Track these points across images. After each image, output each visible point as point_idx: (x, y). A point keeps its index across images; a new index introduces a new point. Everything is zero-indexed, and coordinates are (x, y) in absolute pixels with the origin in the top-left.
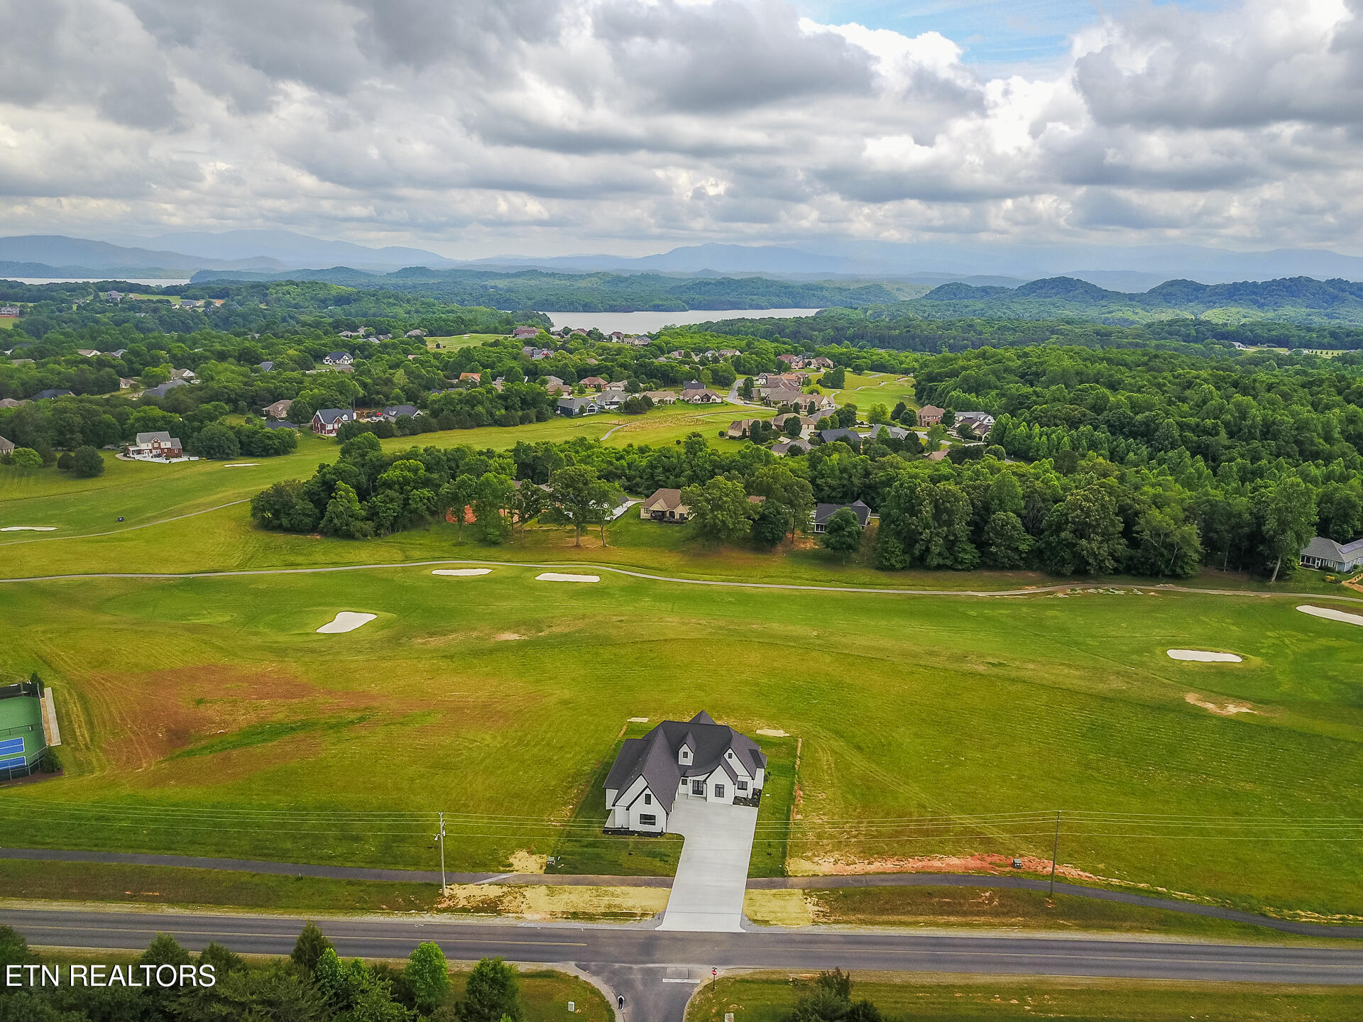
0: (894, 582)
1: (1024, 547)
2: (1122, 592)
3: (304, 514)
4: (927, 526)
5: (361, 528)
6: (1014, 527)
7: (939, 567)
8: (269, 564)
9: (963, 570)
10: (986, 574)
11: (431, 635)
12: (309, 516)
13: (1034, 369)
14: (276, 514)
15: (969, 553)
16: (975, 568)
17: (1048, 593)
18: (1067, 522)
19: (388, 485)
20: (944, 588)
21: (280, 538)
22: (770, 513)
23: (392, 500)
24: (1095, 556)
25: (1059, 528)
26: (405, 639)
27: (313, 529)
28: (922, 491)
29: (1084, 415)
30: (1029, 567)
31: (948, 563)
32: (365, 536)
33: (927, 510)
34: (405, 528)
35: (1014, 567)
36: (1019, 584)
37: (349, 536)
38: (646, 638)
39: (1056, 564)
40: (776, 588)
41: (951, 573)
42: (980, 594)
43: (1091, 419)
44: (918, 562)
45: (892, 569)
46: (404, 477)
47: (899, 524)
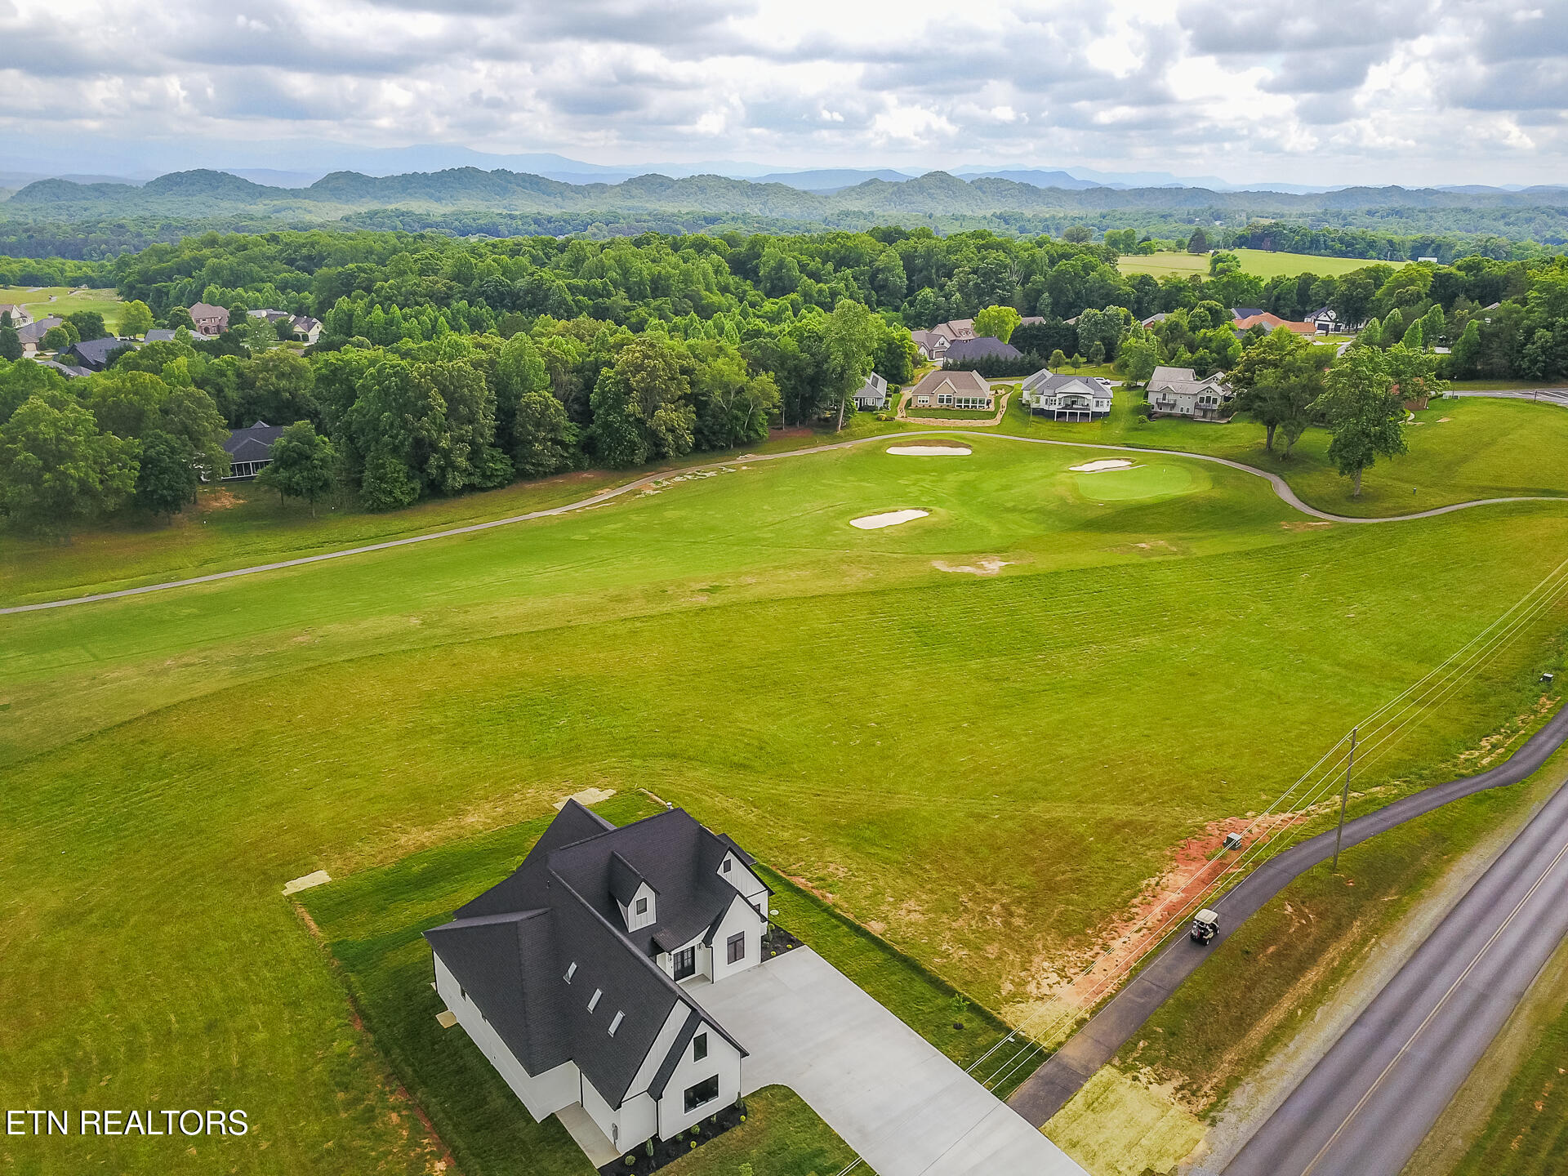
0: (417, 524)
1: (569, 439)
2: (712, 474)
4: (442, 429)
6: (557, 410)
7: (470, 489)
9: (495, 487)
10: (529, 486)
13: (304, 251)
15: (500, 465)
16: (510, 482)
17: (634, 493)
18: (629, 390)
20: (495, 516)
22: (158, 453)
24: (672, 430)
25: (619, 401)
28: (423, 376)
29: (450, 288)
30: (579, 467)
31: (476, 480)
33: (440, 403)
35: (560, 471)
36: (586, 490)
39: (621, 453)
41: (479, 498)
42: (554, 512)
43: (460, 292)
44: (435, 491)
45: (397, 507)
47: (397, 435)
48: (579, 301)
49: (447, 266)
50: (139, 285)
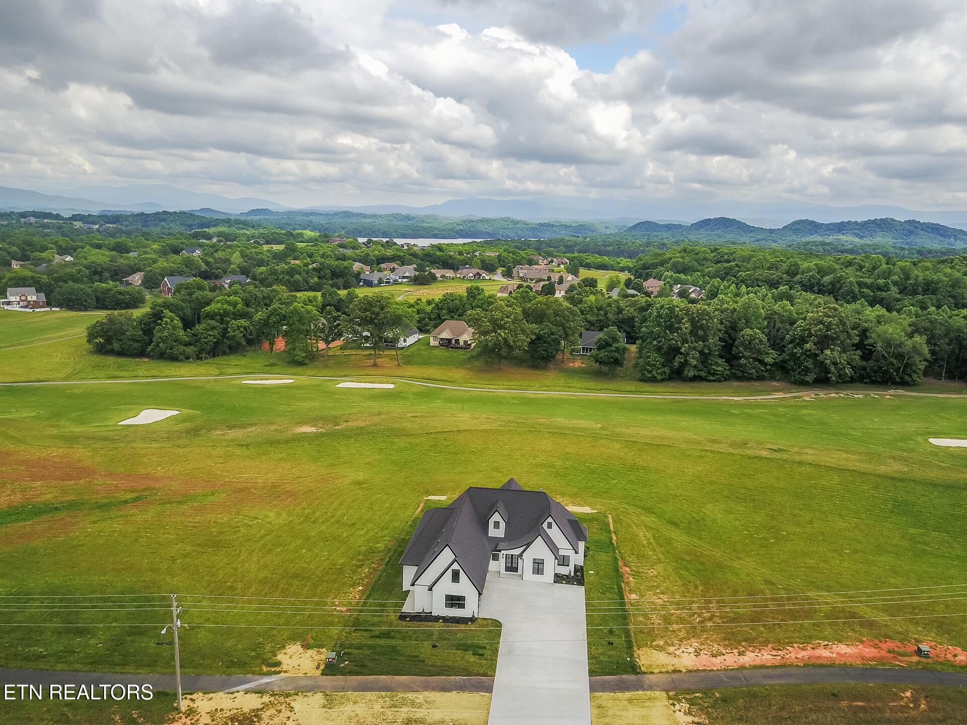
0: (657, 390)
1: (769, 360)
2: (861, 396)
3: (135, 340)
4: (685, 341)
5: (184, 351)
6: (761, 341)
7: (695, 379)
8: (94, 377)
9: (715, 381)
10: (735, 384)
11: (231, 427)
12: (139, 341)
14: (109, 340)
15: (721, 366)
16: (725, 380)
17: (796, 397)
18: (810, 335)
19: (211, 316)
20: (702, 394)
21: (111, 360)
22: (545, 333)
23: (213, 328)
24: (835, 364)
25: (803, 341)
26: (204, 431)
27: (142, 354)
29: (781, 278)
30: (773, 378)
31: (703, 374)
32: (188, 358)
33: (686, 326)
34: (224, 353)
35: (760, 378)
36: (767, 391)
37: (174, 358)
38: (439, 430)
39: (799, 373)
40: (554, 394)
41: (705, 383)
42: (736, 399)
44: (677, 375)
45: (653, 380)
46: (225, 310)
47: (661, 341)
48: (863, 292)
49: (784, 266)
50: (640, 271)
